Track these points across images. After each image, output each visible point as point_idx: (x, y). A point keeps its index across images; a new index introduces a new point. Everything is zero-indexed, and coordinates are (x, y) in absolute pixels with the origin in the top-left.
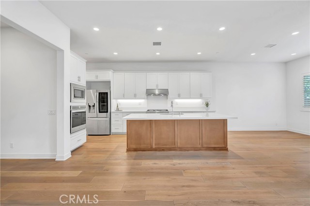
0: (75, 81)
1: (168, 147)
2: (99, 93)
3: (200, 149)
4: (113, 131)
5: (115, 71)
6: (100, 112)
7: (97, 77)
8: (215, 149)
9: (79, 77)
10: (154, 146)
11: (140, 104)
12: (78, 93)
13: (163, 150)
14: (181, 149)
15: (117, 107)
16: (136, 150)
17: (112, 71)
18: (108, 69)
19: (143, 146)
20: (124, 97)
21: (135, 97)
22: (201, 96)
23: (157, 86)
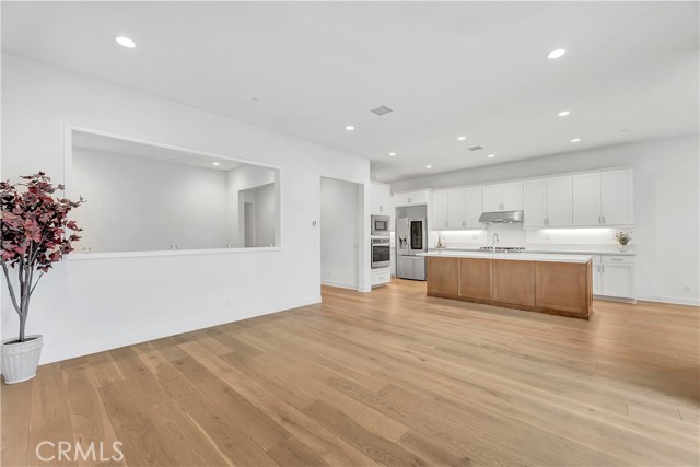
0: (377, 213)
1: (479, 297)
2: (412, 222)
5: (434, 188)
6: (413, 248)
7: (410, 200)
8: (560, 313)
9: (381, 207)
11: (475, 238)
12: (380, 225)
15: (439, 241)
16: (437, 296)
18: (424, 187)
19: (445, 292)
20: (447, 227)
22: (600, 222)
23: (501, 206)
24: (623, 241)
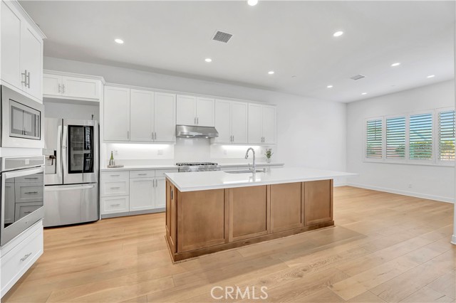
1: (255, 235)
2: (69, 127)
3: (302, 231)
4: (105, 210)
5: (108, 81)
6: (70, 172)
8: (320, 225)
9: (26, 75)
10: (231, 239)
11: (160, 153)
13: (248, 243)
15: (112, 158)
17: (103, 79)
20: (128, 138)
21: (154, 138)
23: (196, 120)
24: (269, 155)
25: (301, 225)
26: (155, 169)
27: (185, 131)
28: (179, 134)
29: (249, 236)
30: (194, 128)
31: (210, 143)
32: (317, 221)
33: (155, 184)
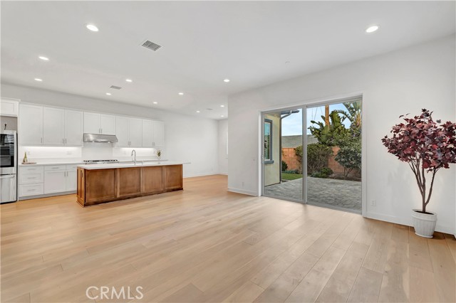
1: (133, 194)
3: (163, 192)
10: (118, 196)
13: (129, 198)
14: (146, 195)
21: (64, 143)
22: (153, 145)
23: (100, 130)
24: (159, 154)
25: (162, 189)
26: (66, 165)
27: (91, 138)
28: (86, 140)
29: (130, 194)
30: (100, 136)
31: (113, 146)
32: (172, 188)
33: (66, 174)
